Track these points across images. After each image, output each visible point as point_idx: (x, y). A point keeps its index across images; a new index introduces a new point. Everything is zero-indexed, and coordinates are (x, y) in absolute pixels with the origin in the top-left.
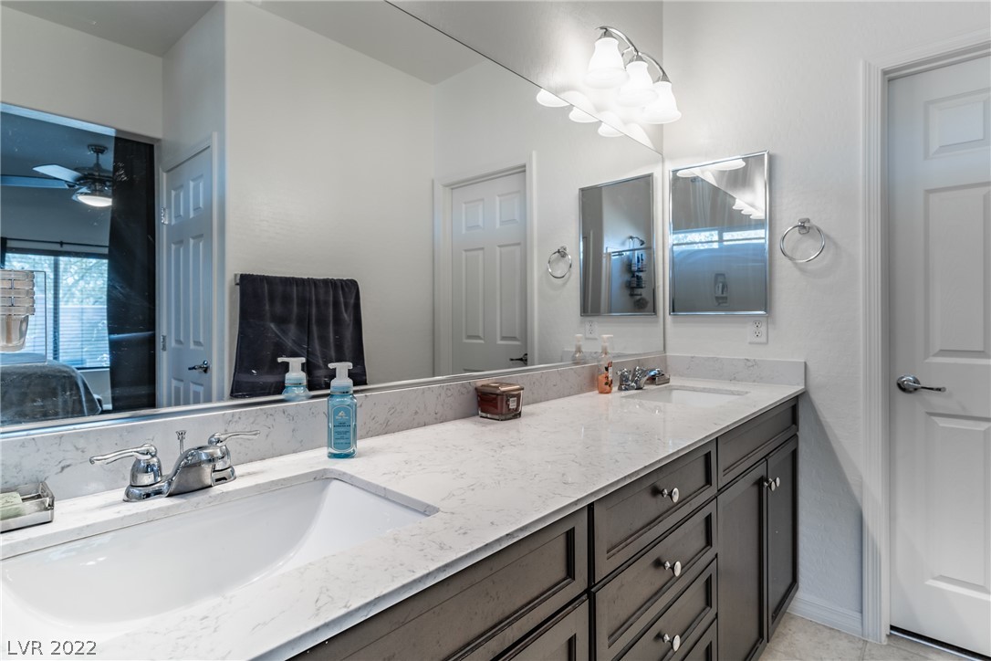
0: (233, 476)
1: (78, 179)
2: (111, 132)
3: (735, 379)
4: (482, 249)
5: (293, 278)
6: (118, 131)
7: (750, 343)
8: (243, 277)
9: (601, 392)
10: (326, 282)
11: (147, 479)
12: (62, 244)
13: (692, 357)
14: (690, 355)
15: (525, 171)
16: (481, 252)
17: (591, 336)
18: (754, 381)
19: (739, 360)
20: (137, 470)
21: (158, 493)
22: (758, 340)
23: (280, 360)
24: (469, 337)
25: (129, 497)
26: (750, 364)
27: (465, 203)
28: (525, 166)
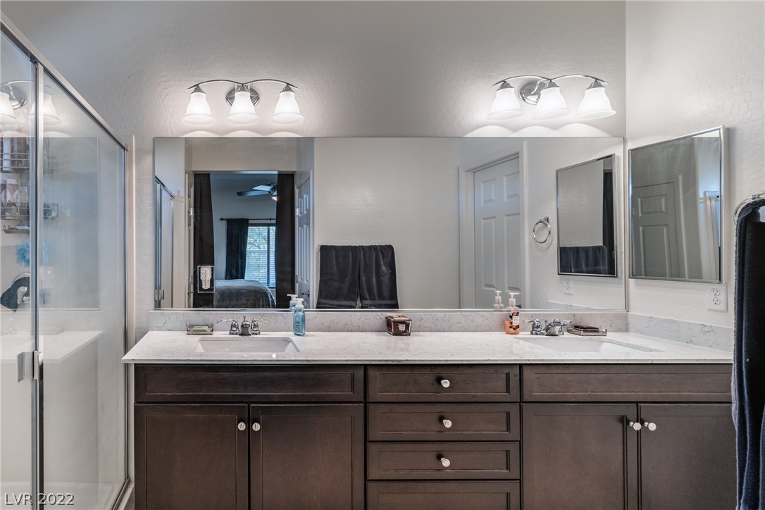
0: (259, 334)
1: (272, 189)
2: (276, 173)
3: (691, 342)
4: (495, 217)
5: (350, 246)
6: (279, 172)
7: (709, 310)
8: (321, 246)
9: (507, 333)
10: (371, 248)
11: (234, 329)
12: (270, 219)
13: (651, 318)
14: (649, 315)
15: (518, 157)
16: (493, 220)
17: (568, 292)
18: (711, 346)
19: (695, 324)
20: (233, 326)
21: (236, 334)
22: (716, 307)
23: (288, 295)
24: (487, 285)
25: (230, 334)
26: (705, 329)
27: (483, 182)
28: (518, 153)
